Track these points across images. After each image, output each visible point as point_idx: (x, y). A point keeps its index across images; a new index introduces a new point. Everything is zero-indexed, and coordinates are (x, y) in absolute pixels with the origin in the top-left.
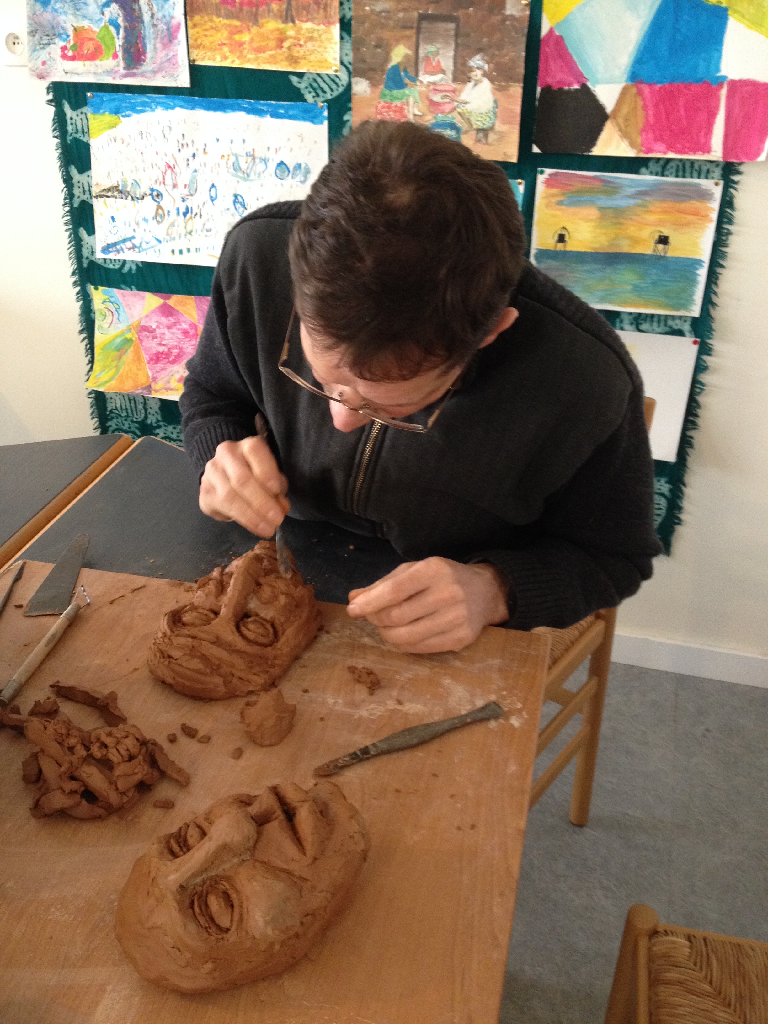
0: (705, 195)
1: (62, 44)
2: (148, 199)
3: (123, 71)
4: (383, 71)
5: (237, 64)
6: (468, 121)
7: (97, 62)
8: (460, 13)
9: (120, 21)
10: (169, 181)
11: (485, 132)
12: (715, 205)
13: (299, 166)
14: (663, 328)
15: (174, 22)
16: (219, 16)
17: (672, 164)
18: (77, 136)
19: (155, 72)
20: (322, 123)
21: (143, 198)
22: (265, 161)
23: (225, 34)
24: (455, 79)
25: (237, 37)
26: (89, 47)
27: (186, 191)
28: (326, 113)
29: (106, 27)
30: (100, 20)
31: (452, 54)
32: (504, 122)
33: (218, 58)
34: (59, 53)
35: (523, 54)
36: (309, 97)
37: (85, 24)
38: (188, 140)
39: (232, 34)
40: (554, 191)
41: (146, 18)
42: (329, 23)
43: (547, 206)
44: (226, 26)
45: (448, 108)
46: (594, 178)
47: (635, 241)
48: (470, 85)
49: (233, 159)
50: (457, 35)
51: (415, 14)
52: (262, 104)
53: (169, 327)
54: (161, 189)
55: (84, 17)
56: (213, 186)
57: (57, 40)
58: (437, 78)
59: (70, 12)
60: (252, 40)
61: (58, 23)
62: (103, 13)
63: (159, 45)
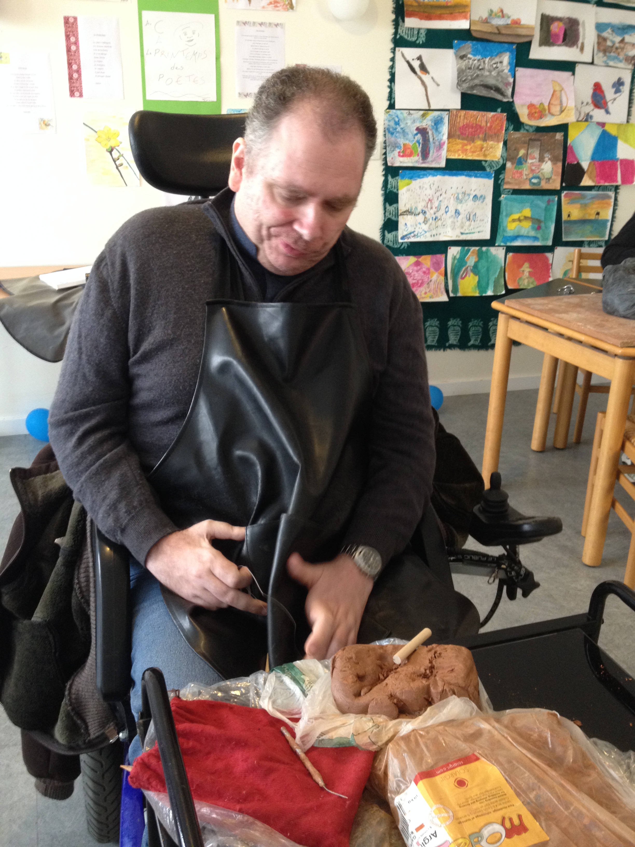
0: (609, 197)
1: (398, 150)
2: (421, 215)
3: (421, 161)
4: (516, 159)
5: (465, 157)
6: (544, 176)
7: (412, 158)
8: (542, 138)
9: (421, 141)
10: (429, 206)
11: (548, 179)
12: (612, 200)
13: (481, 196)
14: (597, 245)
15: (442, 141)
16: (459, 139)
17: (601, 188)
18: (392, 190)
19: (432, 161)
20: (491, 179)
21: (419, 214)
22: (469, 195)
23: (461, 146)
24: (539, 161)
25: (465, 147)
26: (408, 151)
27: (436, 210)
28: (493, 175)
29: (415, 143)
30: (413, 141)
31: (539, 152)
32: (555, 175)
33: (457, 155)
34: (397, 154)
35: (562, 152)
36: (488, 169)
37: (407, 142)
38: (440, 188)
39: (463, 147)
40: (567, 199)
41: (431, 140)
42: (498, 141)
43: (565, 204)
44: (461, 143)
45: (537, 171)
46: (579, 194)
47: (590, 215)
48: (545, 163)
49: (456, 195)
50: (541, 146)
51: (528, 139)
52: (472, 173)
53: (417, 271)
54: (426, 210)
55: (407, 139)
56: (447, 207)
57: (396, 149)
58: (534, 161)
59: (402, 137)
60: (471, 148)
61: (397, 142)
62: (414, 138)
63: (435, 151)
